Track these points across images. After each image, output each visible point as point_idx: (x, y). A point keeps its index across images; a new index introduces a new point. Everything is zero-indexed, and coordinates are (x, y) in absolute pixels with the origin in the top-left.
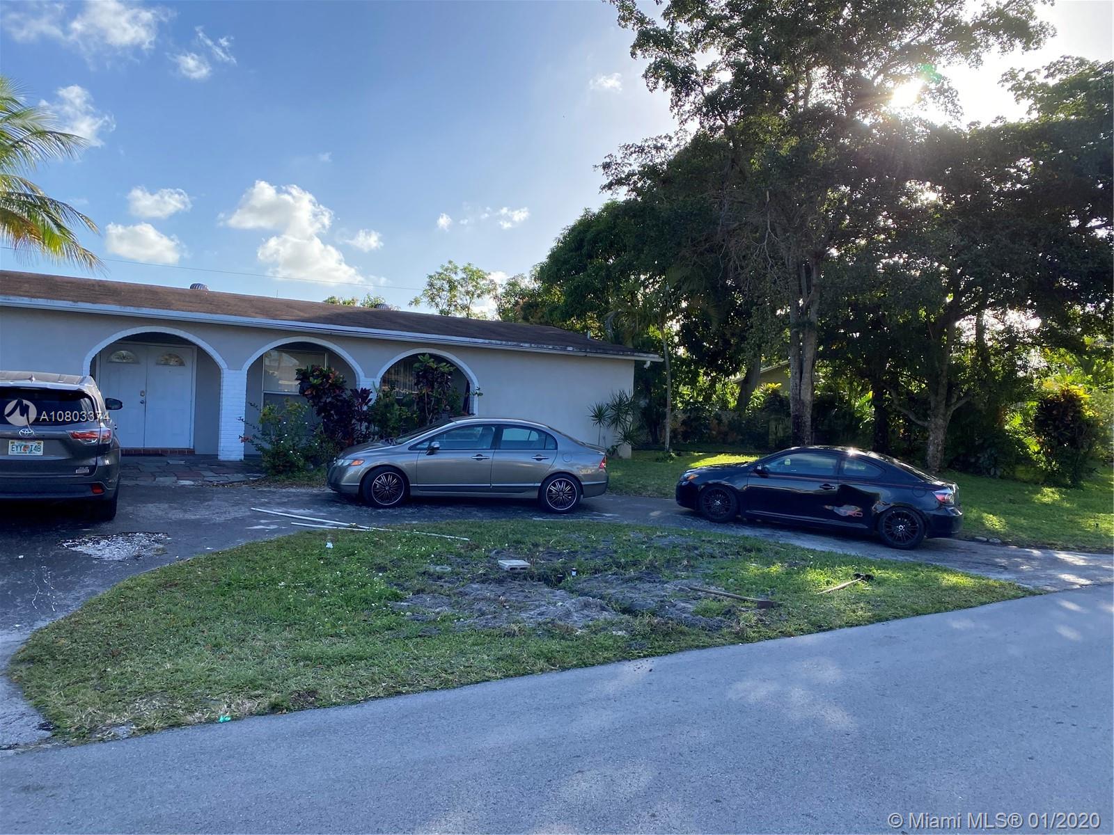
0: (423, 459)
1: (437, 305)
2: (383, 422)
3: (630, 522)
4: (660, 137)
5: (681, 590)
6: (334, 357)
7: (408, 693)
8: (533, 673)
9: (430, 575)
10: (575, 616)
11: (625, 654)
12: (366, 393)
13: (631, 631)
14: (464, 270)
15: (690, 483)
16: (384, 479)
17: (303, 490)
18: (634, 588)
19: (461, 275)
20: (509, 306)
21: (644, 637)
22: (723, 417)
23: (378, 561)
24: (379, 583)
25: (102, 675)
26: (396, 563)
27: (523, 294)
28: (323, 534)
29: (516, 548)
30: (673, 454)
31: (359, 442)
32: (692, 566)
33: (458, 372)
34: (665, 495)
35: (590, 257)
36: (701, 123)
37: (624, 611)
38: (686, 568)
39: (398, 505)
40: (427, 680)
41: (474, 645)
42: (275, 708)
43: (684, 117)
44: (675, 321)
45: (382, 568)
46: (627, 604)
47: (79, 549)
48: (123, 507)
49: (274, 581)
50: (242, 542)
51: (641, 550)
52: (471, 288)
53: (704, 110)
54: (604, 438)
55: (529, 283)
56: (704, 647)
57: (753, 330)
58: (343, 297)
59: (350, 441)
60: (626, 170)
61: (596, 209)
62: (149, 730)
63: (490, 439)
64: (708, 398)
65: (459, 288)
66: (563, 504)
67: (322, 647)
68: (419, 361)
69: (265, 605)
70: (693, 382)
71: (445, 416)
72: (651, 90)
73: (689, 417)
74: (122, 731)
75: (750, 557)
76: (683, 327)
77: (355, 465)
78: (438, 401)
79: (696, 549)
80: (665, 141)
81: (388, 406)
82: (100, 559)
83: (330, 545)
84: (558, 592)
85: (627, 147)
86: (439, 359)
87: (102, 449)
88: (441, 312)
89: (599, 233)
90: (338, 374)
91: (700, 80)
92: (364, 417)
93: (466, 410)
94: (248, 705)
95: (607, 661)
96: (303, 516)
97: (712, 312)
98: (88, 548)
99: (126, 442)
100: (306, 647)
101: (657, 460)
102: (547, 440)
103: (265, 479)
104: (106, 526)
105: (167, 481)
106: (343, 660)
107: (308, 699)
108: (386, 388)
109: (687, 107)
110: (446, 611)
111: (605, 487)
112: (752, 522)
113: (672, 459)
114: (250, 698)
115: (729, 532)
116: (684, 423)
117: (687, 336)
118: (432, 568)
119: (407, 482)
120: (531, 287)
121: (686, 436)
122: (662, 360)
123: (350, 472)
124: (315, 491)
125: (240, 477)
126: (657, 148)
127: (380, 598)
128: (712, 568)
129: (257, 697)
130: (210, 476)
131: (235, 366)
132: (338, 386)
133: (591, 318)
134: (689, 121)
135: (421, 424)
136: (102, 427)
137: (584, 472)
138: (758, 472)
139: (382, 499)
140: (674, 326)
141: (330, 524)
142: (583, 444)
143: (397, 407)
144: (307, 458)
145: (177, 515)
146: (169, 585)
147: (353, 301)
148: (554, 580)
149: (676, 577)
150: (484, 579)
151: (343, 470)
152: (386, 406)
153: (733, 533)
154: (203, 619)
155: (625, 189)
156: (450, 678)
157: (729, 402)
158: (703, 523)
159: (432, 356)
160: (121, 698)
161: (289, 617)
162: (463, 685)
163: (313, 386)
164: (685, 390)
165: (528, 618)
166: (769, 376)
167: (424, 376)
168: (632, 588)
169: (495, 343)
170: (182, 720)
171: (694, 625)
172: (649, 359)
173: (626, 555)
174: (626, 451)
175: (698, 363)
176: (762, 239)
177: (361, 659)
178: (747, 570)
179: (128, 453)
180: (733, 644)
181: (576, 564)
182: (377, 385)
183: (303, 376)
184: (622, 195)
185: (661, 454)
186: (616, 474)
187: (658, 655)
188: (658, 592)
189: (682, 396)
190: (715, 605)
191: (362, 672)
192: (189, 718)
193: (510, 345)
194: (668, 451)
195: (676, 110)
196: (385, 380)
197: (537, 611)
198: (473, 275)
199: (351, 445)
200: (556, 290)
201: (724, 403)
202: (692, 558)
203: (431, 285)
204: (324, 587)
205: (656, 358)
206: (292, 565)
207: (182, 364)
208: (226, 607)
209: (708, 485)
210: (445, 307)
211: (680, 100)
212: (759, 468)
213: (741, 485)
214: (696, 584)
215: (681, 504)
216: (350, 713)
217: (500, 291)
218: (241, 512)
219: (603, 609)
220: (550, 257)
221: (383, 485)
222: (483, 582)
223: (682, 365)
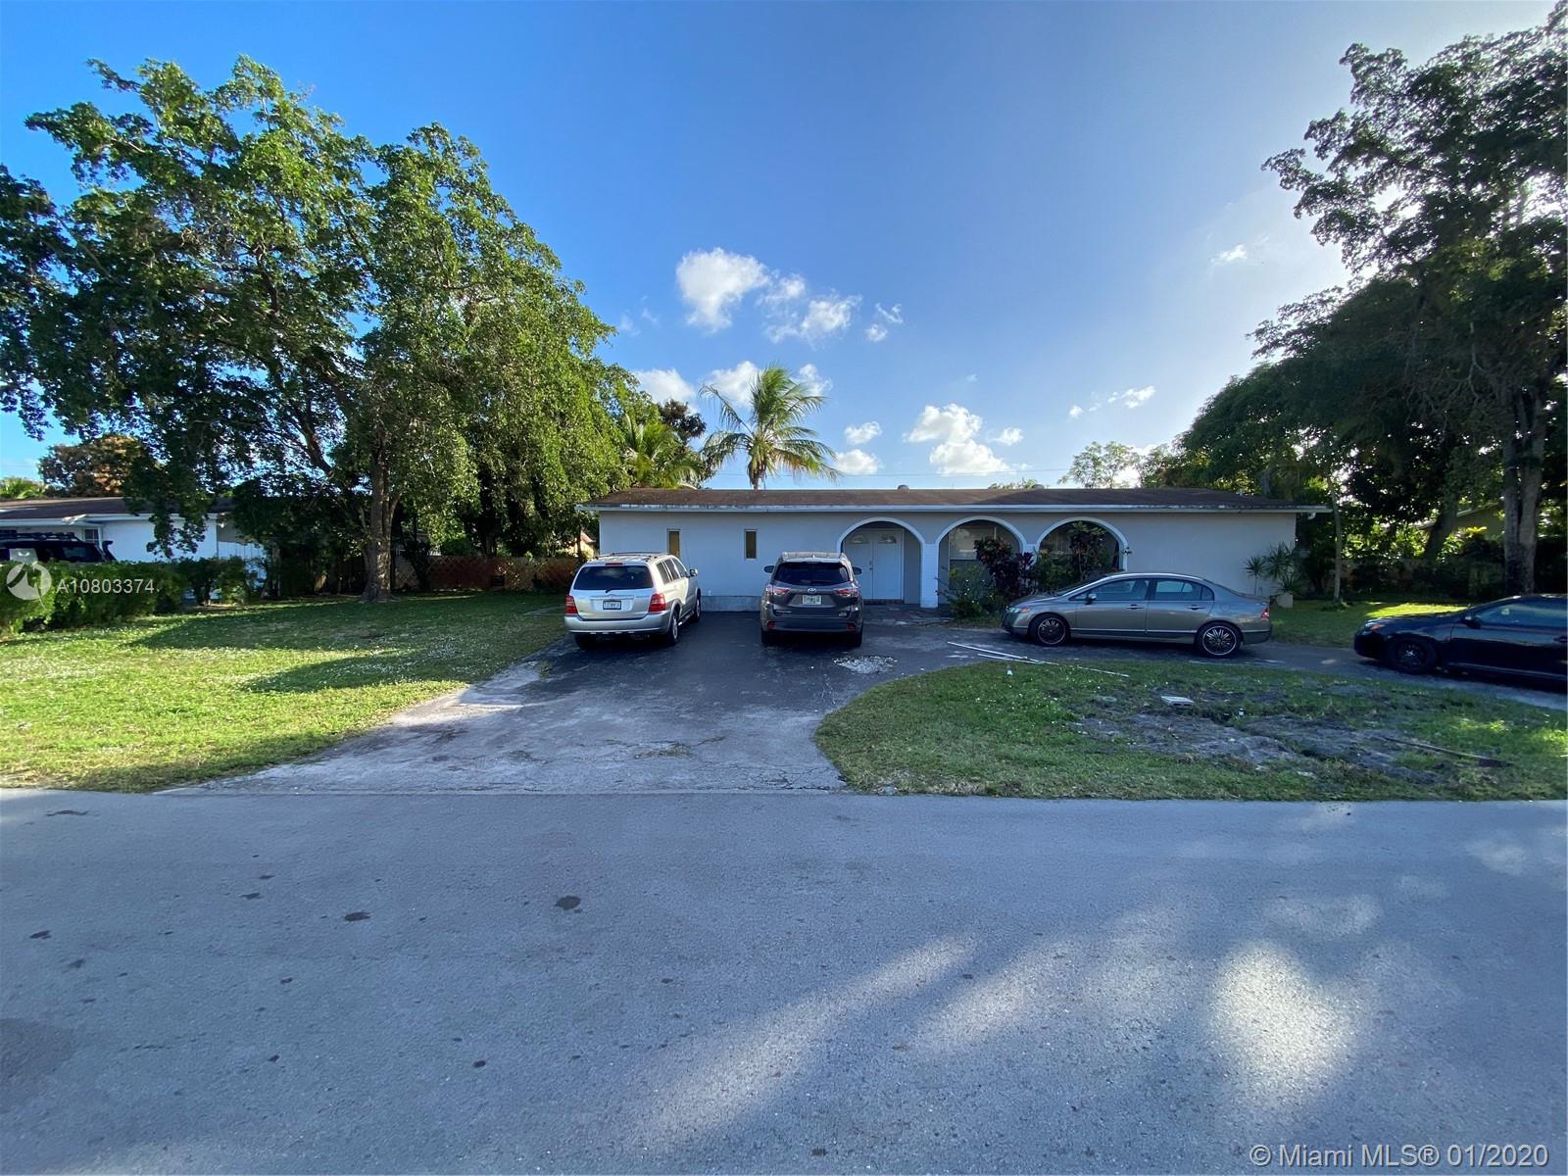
0: (1082, 608)
1: (1083, 480)
2: (1042, 578)
3: (1299, 669)
4: (1327, 291)
5: (1373, 739)
6: (1001, 527)
7: (1096, 797)
8: (1214, 798)
9: (1099, 704)
10: (1251, 753)
11: (1317, 793)
12: (1028, 555)
13: (1320, 774)
14: (1107, 448)
15: (1374, 632)
16: (1048, 623)
17: (982, 630)
18: (1315, 732)
19: (1104, 452)
20: (1151, 474)
21: (1336, 781)
22: (1407, 566)
23: (1052, 688)
24: (1055, 706)
25: (870, 749)
26: (1067, 691)
27: (1167, 461)
28: (1004, 663)
29: (1177, 687)
30: (1345, 604)
31: (1023, 595)
32: (1384, 717)
33: (1109, 535)
34: (1340, 645)
35: (1240, 420)
36: (1380, 266)
37: (1307, 753)
38: (1375, 717)
39: (1060, 644)
40: (1112, 790)
41: (1149, 766)
42: (990, 792)
43: (1358, 265)
44: (1342, 470)
45: (1054, 694)
46: (1308, 747)
47: (843, 664)
48: (866, 639)
49: (973, 697)
50: (945, 667)
51: (1318, 696)
52: (1113, 462)
53: (1384, 252)
54: (1261, 589)
55: (1173, 451)
56: (1413, 799)
57: (1453, 472)
58: (1002, 483)
59: (1018, 594)
60: (1284, 332)
61: (1244, 372)
62: (906, 792)
63: (1144, 592)
64: (1385, 546)
65: (1103, 463)
66: (1222, 649)
67: (1018, 750)
68: (1073, 528)
69: (968, 714)
70: (1365, 530)
71: (1096, 572)
72: (1322, 244)
73: (1361, 567)
74: (888, 789)
75: (1460, 712)
76: (1354, 475)
77: (1024, 612)
78: (1091, 560)
79: (1387, 699)
80: (1334, 294)
81: (1047, 566)
82: (856, 671)
83: (1010, 672)
84: (1227, 729)
85: (1285, 308)
86: (1091, 525)
87: (853, 601)
88: (1087, 485)
89: (1247, 397)
90: (1005, 542)
91: (1380, 222)
92: (1028, 575)
93: (1115, 566)
94: (970, 786)
95: (1293, 799)
96: (985, 650)
97: (1393, 458)
98: (848, 665)
99: (866, 596)
100: (1004, 749)
101: (1324, 609)
102: (1202, 591)
103: (954, 621)
104: (856, 651)
105: (890, 622)
106: (1036, 763)
107: (1013, 790)
108: (1045, 551)
109: (1365, 253)
110: (1119, 734)
111: (1268, 635)
112: (1456, 675)
113: (1344, 608)
114: (971, 781)
115: (1427, 684)
116: (1354, 572)
117: (1357, 485)
118: (1098, 697)
119: (1068, 626)
120: (1174, 454)
121: (1356, 585)
122: (1330, 511)
123: (1020, 618)
124: (992, 631)
125: (937, 619)
126: (1323, 303)
127: (1058, 718)
128: (1410, 720)
129: (976, 781)
130: (916, 619)
131: (930, 541)
132: (1006, 552)
133: (1241, 476)
134: (1364, 267)
135: (1074, 580)
136: (852, 587)
137: (1242, 620)
138: (1468, 623)
139: (1047, 639)
140: (1342, 475)
141: (1007, 657)
142: (1243, 595)
143: (1053, 566)
144: (985, 607)
145: (898, 645)
146: (900, 693)
147: (1011, 485)
148: (1223, 718)
149: (1365, 726)
150: (1150, 711)
151: (1014, 616)
152: (1045, 565)
153: (1431, 685)
154: (928, 720)
155: (1282, 349)
156: (1134, 791)
157: (1415, 550)
158: (1390, 673)
159: (1084, 522)
160: (884, 766)
161: (986, 724)
162: (1145, 799)
163: (987, 553)
164: (1357, 540)
165: (1200, 749)
166: (1468, 521)
167: (1078, 540)
168: (1311, 732)
169: (1144, 508)
170: (926, 789)
171: (1396, 776)
172: (1313, 511)
173: (1299, 700)
174: (1287, 600)
175: (1372, 512)
176: (1465, 373)
177: (1051, 764)
178: (1458, 724)
179: (868, 603)
180: (1451, 800)
181: (1243, 705)
182: (1037, 549)
183: (979, 545)
184: (1278, 356)
185: (1328, 604)
186: (1277, 623)
187: (1355, 800)
188: (1345, 739)
189: (1351, 545)
190: (1422, 758)
191: (1054, 774)
192: (931, 789)
193: (1160, 508)
194: (1338, 601)
195: (1349, 259)
196: (1042, 546)
197: (1209, 744)
198: (1114, 450)
199: (1017, 597)
200: (1203, 454)
201: (1408, 551)
202: (1382, 708)
203: (1078, 464)
204: (1010, 705)
205: (1323, 509)
206: (984, 686)
207: (895, 541)
208: (940, 712)
209: (1395, 636)
210: (1090, 481)
211: (1354, 248)
212: (1469, 618)
213: (1441, 635)
214: (1390, 734)
215: (1361, 653)
216: (1049, 805)
217: (1143, 461)
218: (940, 645)
219: (1281, 749)
220: (1194, 426)
221: (1047, 628)
222: (1149, 713)
223: (1351, 514)
